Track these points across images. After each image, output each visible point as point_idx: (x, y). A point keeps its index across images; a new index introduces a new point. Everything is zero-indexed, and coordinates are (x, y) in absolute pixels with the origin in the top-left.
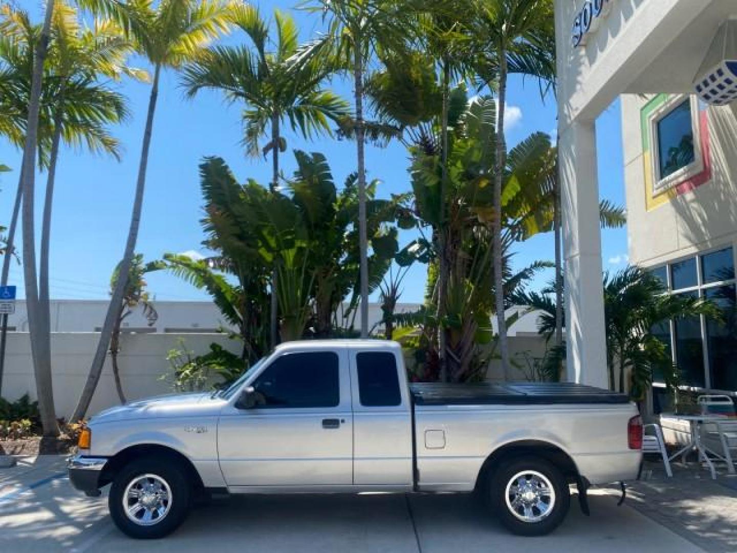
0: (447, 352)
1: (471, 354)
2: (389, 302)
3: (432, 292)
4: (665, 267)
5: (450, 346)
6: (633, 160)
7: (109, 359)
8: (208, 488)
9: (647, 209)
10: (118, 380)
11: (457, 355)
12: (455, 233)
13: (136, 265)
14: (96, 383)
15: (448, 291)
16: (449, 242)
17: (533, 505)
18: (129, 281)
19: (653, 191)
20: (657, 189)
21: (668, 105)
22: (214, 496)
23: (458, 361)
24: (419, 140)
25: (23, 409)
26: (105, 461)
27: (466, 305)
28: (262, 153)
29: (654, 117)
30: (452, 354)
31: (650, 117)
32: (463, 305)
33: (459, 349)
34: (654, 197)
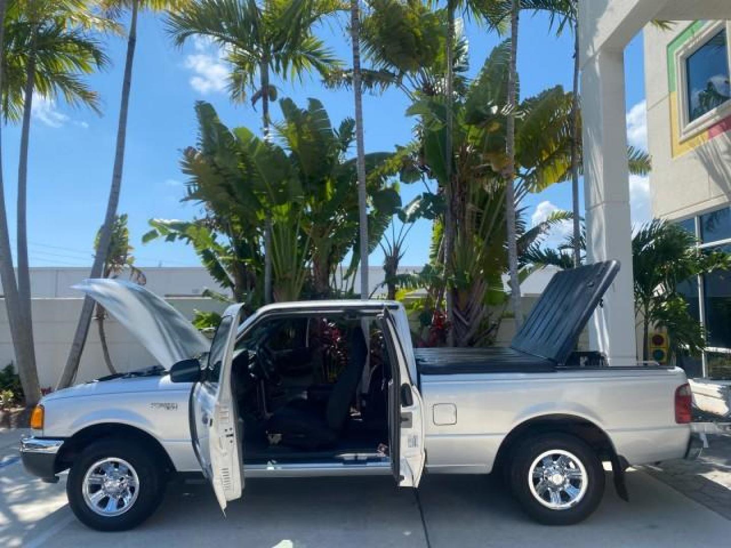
0: (455, 315)
1: (480, 316)
2: (392, 262)
3: (437, 250)
4: (693, 219)
5: (457, 307)
6: (657, 103)
7: (94, 327)
8: (181, 473)
9: (673, 156)
10: (105, 348)
11: (464, 316)
12: (464, 184)
13: (120, 226)
14: (81, 353)
15: (456, 249)
16: (457, 194)
17: (561, 489)
18: (113, 243)
19: (680, 136)
20: (685, 133)
21: (697, 40)
22: (188, 481)
23: (467, 323)
24: (422, 86)
25: (7, 380)
26: (62, 442)
27: (475, 263)
28: (250, 103)
29: (681, 54)
30: (460, 316)
31: (677, 54)
32: (472, 264)
33: (467, 311)
34: (681, 143)
